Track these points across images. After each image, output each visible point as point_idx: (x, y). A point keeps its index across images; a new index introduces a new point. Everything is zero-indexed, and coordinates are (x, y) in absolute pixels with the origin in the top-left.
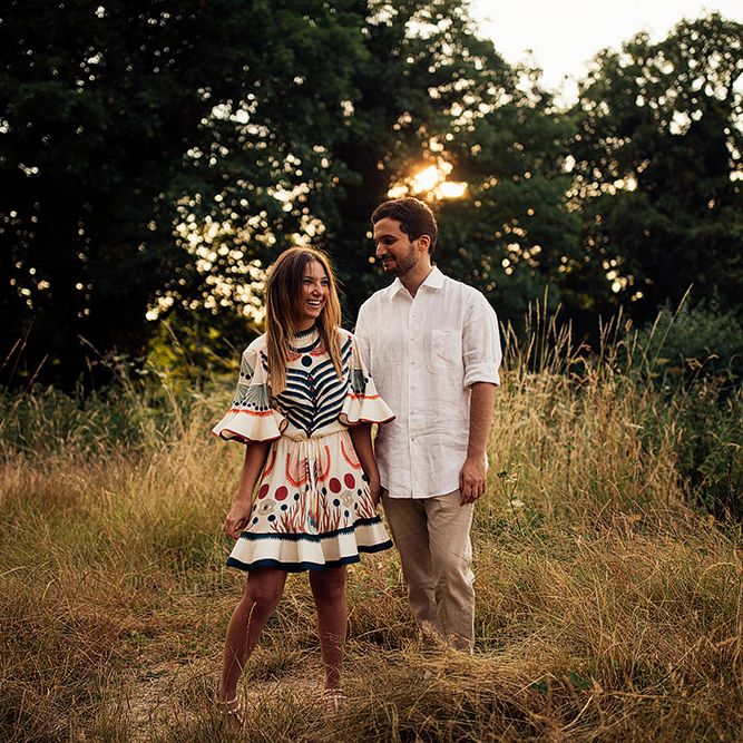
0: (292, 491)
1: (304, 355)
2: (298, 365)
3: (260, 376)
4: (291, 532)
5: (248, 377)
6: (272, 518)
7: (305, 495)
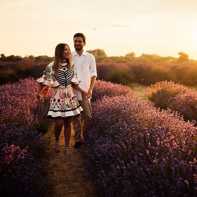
0: (61, 100)
1: (64, 68)
2: (62, 70)
3: (52, 72)
4: (63, 110)
5: (49, 72)
6: (58, 107)
7: (65, 101)
